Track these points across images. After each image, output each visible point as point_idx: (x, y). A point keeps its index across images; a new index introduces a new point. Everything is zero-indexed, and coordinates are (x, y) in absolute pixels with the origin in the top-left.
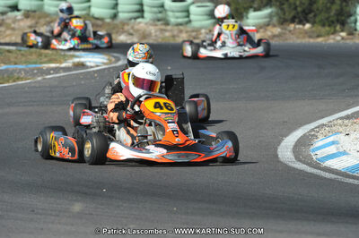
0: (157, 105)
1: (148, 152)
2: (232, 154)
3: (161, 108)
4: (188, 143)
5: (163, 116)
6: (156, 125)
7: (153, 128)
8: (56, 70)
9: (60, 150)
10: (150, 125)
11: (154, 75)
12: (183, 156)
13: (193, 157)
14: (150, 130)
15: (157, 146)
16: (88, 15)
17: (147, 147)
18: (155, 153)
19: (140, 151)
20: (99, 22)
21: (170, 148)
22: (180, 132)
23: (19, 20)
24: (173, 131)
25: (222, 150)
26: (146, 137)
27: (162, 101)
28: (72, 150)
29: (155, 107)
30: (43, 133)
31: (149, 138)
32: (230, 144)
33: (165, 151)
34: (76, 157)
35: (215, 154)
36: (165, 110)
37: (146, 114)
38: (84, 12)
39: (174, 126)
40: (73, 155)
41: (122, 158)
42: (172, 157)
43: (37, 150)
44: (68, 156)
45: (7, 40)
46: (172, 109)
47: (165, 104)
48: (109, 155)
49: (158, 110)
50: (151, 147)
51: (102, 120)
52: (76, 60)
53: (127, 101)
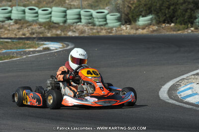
0: (89, 73)
1: (87, 101)
2: (134, 100)
3: (92, 74)
4: (109, 94)
5: (93, 79)
8: (34, 52)
10: (84, 84)
11: (84, 55)
12: (107, 102)
13: (113, 103)
15: (91, 97)
16: (50, 21)
17: (86, 98)
18: (91, 101)
19: (82, 100)
20: (57, 25)
21: (99, 98)
22: (104, 88)
23: (12, 25)
24: (100, 88)
25: (130, 97)
26: (83, 92)
27: (91, 70)
28: (38, 100)
30: (18, 91)
31: (85, 92)
33: (96, 100)
34: (41, 104)
35: (126, 100)
36: (94, 75)
37: (82, 78)
38: (48, 20)
39: (100, 85)
40: (39, 103)
41: (70, 105)
42: (100, 104)
44: (36, 104)
45: (6, 36)
46: (97, 75)
47: (93, 71)
48: (63, 103)
49: (90, 75)
50: (88, 98)
52: (45, 46)
53: (68, 71)
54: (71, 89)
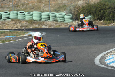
0: (42, 45)
1: (39, 59)
2: (64, 59)
3: (43, 46)
4: (51, 56)
5: (43, 48)
6: (41, 51)
7: (40, 52)
8: (23, 37)
9: (13, 60)
10: (40, 51)
11: (40, 35)
12: (49, 60)
13: (52, 61)
14: (40, 53)
15: (41, 57)
16: (32, 19)
17: (38, 58)
18: (41, 60)
19: (36, 59)
20: (36, 22)
21: (45, 58)
22: (48, 53)
23: (10, 22)
24: (46, 53)
25: (61, 58)
26: (38, 55)
27: (43, 44)
28: (16, 59)
29: (41, 46)
30: (8, 55)
31: (39, 55)
32: (63, 56)
33: (44, 59)
34: (18, 61)
35: (59, 59)
36: (44, 47)
37: (38, 48)
39: (46, 51)
41: (31, 61)
42: (46, 61)
43: (6, 60)
44: (15, 61)
46: (46, 46)
47: (44, 45)
48: (27, 60)
49: (42, 46)
50: (40, 58)
51: (26, 50)
52: (29, 34)
53: (33, 44)
54: (33, 54)
